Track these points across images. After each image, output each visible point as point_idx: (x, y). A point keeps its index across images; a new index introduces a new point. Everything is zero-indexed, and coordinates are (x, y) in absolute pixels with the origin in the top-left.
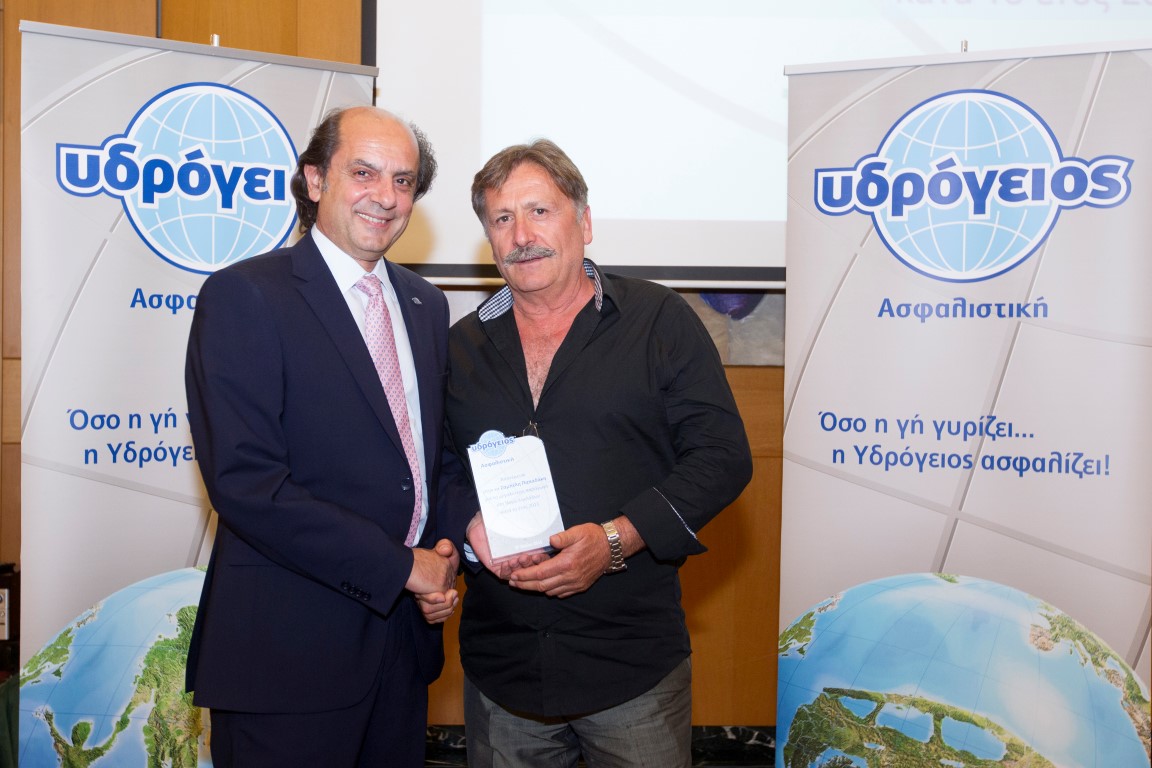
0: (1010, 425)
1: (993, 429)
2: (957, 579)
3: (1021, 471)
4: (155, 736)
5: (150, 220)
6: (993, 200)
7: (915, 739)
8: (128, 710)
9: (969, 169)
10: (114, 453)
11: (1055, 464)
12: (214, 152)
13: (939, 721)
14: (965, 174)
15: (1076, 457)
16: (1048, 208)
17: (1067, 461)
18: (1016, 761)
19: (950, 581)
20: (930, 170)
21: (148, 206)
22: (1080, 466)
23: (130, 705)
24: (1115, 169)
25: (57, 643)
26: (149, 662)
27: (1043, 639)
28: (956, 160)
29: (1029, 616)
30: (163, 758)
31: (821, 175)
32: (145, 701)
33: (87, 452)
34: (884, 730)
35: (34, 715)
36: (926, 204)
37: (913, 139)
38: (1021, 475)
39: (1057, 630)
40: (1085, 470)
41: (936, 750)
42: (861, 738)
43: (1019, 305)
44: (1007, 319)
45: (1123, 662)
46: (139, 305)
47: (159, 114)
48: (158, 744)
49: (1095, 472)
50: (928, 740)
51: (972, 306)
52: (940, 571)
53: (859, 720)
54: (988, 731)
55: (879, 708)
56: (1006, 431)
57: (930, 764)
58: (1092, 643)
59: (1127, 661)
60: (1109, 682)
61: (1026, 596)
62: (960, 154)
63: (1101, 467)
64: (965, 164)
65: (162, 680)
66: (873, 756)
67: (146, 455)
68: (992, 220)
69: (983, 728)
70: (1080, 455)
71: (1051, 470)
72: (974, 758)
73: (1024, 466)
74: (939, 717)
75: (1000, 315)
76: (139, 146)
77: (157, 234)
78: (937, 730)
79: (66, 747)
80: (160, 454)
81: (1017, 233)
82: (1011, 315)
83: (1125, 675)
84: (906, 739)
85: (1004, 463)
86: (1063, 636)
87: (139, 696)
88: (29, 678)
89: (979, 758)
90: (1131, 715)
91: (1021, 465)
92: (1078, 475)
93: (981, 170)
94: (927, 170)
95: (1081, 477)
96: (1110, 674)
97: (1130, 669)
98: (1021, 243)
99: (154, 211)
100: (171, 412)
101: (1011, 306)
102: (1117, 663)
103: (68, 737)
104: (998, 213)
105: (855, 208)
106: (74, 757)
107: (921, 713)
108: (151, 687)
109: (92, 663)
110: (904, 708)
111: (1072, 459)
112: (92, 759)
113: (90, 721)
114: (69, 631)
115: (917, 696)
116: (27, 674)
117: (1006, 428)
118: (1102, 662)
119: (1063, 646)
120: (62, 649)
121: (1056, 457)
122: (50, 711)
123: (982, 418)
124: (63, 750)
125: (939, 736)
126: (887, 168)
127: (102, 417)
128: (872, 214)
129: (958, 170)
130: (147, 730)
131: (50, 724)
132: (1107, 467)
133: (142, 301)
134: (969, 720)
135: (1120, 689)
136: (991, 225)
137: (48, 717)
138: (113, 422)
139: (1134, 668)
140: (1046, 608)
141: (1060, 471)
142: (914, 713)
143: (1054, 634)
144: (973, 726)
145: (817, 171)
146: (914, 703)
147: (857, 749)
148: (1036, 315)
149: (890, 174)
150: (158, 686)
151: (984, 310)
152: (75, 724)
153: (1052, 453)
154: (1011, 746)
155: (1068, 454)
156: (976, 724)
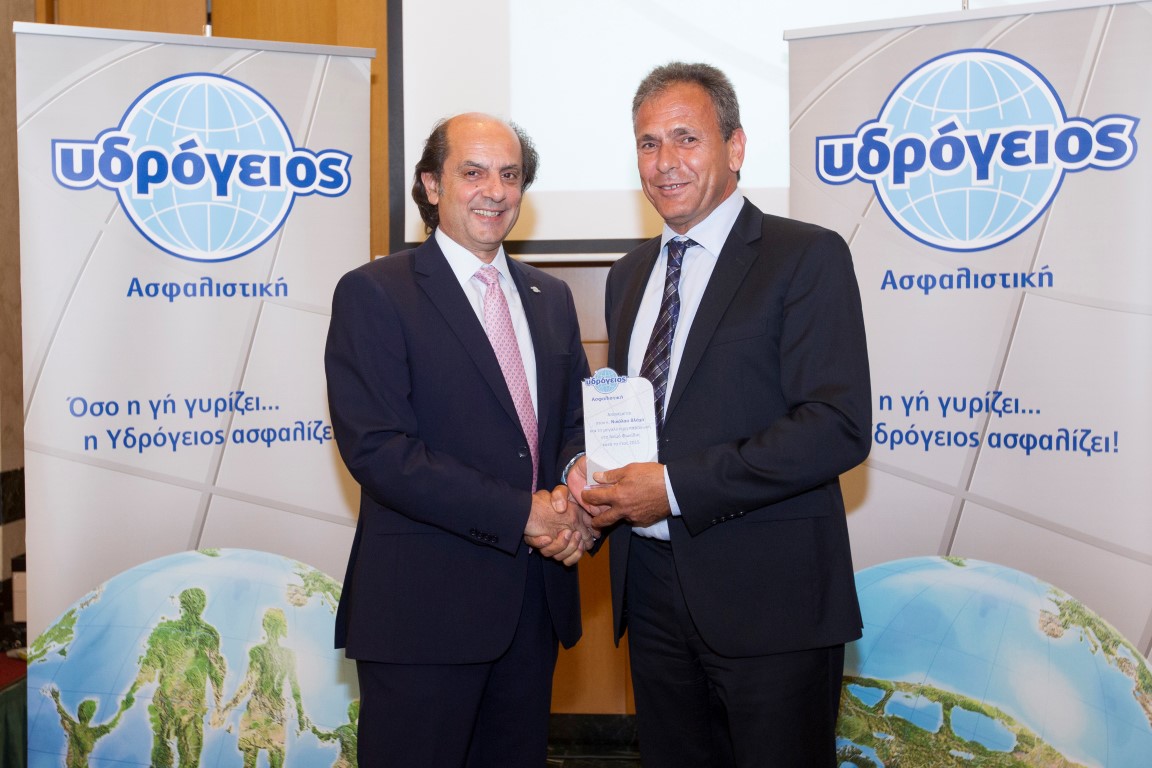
0: (1017, 401)
1: (999, 405)
2: (964, 562)
3: (1028, 449)
4: (160, 715)
5: (145, 211)
6: (996, 164)
7: (924, 728)
8: (133, 689)
9: (971, 133)
10: (114, 440)
11: (1062, 442)
12: (207, 140)
13: (949, 710)
14: (967, 138)
15: (1084, 433)
16: (1052, 172)
17: (1075, 438)
18: (1026, 752)
19: (958, 564)
20: (931, 134)
21: (143, 196)
22: (1088, 444)
23: (135, 684)
24: (1120, 129)
25: (62, 624)
26: (153, 643)
27: (1052, 625)
28: (958, 124)
29: (1039, 601)
30: (168, 737)
31: (823, 143)
32: (149, 681)
33: (87, 439)
34: (894, 720)
35: (41, 691)
36: (928, 171)
37: (913, 102)
38: (1028, 453)
39: (1067, 617)
40: (1093, 447)
41: (945, 741)
42: (870, 728)
43: (1023, 275)
44: (1012, 289)
45: (1135, 649)
46: (135, 294)
47: (152, 106)
48: (164, 723)
49: (1104, 449)
50: (937, 731)
51: (976, 277)
52: (948, 554)
53: (869, 710)
54: (997, 722)
55: (888, 696)
56: (1013, 408)
57: (940, 755)
58: (1103, 629)
59: (1138, 648)
60: (1120, 670)
61: (1035, 580)
62: (962, 117)
63: (1110, 444)
64: (967, 127)
65: (166, 661)
66: (882, 747)
67: (145, 440)
68: (996, 186)
69: (993, 718)
70: (1088, 432)
71: (1058, 448)
72: (983, 749)
73: (1031, 444)
74: (948, 706)
75: (1005, 285)
76: (133, 139)
77: (152, 224)
78: (947, 720)
79: (73, 724)
80: (160, 440)
81: (1021, 199)
82: (1016, 285)
83: (1137, 664)
84: (915, 729)
85: (1010, 441)
86: (1073, 622)
87: (144, 676)
88: (36, 657)
89: (988, 749)
90: (1144, 706)
91: (1028, 443)
92: (1086, 453)
93: (983, 134)
94: (929, 135)
95: (1089, 454)
96: (1122, 663)
97: (1142, 657)
98: (1025, 209)
99: (148, 201)
100: (170, 398)
101: (1016, 276)
102: (1129, 651)
103: (73, 712)
104: (1002, 177)
105: (857, 176)
106: (80, 734)
107: (930, 703)
108: (155, 667)
109: (96, 643)
110: (913, 697)
111: (1079, 435)
112: (99, 736)
113: (96, 700)
114: (73, 612)
115: (925, 685)
116: (34, 653)
117: (1013, 404)
118: (1113, 650)
119: (1073, 633)
120: (67, 629)
121: (1063, 434)
122: (56, 689)
123: (988, 393)
124: (69, 727)
125: (948, 726)
126: (888, 134)
127: (101, 404)
128: (873, 182)
129: (960, 134)
130: (152, 710)
131: (57, 702)
132: (1116, 444)
133: (139, 290)
134: (979, 710)
135: (1132, 678)
136: (994, 190)
137: (55, 694)
138: (112, 409)
139: (1146, 656)
140: (1055, 592)
141: (1067, 448)
142: (923, 702)
143: (1063, 620)
144: (983, 716)
145: (818, 139)
146: (923, 692)
147: (866, 739)
148: (1041, 284)
149: (891, 140)
150: (162, 666)
151: (987, 281)
152: (81, 702)
153: (1060, 430)
154: (1021, 737)
155: (1076, 431)
156: (985, 714)
